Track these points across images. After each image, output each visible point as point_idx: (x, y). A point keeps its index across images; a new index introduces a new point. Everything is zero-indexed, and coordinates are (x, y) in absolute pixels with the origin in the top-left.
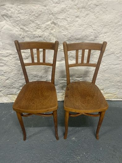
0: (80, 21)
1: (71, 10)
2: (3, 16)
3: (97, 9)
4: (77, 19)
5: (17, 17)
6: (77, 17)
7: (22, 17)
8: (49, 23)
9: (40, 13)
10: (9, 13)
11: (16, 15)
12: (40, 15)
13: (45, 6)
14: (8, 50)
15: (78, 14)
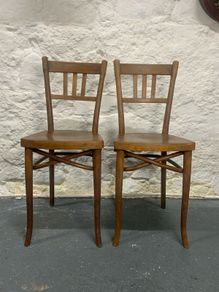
0: (137, 50)
1: (124, 35)
2: (30, 40)
3: (160, 35)
4: (134, 47)
5: (49, 42)
6: (134, 44)
7: (58, 42)
8: (94, 51)
9: (82, 37)
10: (40, 35)
11: (49, 38)
12: (82, 39)
13: (90, 29)
14: (27, 90)
15: (135, 40)
